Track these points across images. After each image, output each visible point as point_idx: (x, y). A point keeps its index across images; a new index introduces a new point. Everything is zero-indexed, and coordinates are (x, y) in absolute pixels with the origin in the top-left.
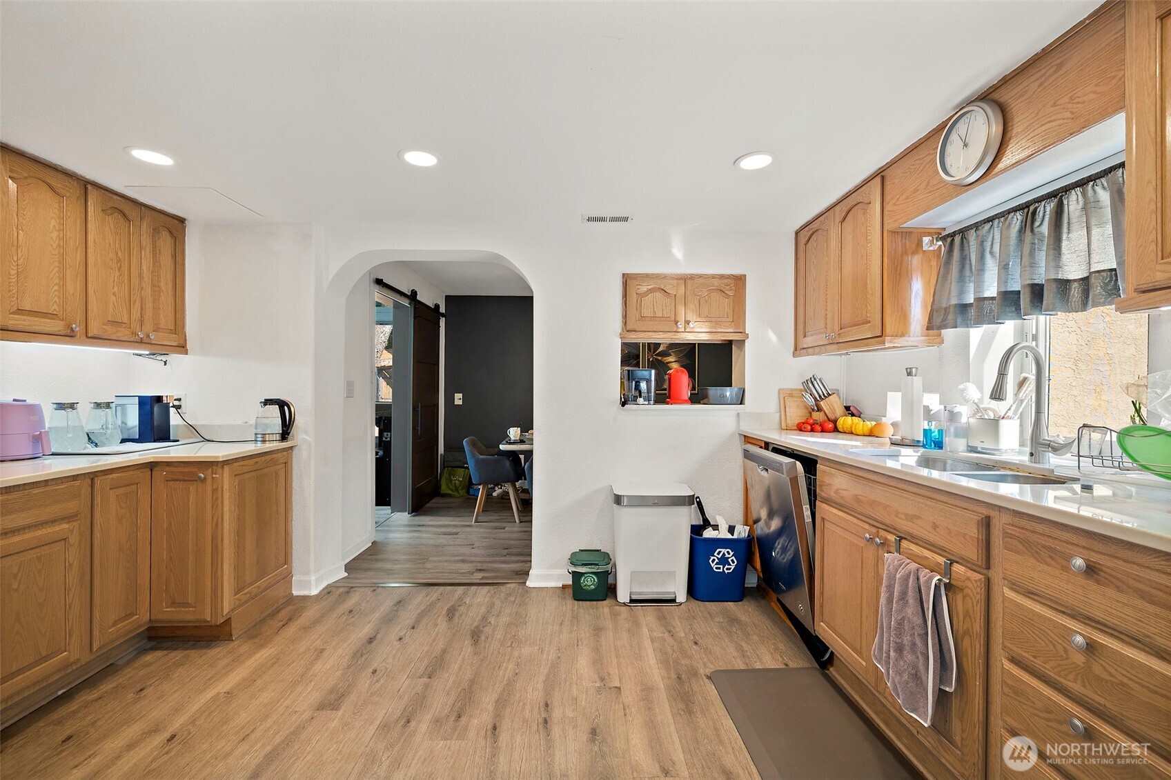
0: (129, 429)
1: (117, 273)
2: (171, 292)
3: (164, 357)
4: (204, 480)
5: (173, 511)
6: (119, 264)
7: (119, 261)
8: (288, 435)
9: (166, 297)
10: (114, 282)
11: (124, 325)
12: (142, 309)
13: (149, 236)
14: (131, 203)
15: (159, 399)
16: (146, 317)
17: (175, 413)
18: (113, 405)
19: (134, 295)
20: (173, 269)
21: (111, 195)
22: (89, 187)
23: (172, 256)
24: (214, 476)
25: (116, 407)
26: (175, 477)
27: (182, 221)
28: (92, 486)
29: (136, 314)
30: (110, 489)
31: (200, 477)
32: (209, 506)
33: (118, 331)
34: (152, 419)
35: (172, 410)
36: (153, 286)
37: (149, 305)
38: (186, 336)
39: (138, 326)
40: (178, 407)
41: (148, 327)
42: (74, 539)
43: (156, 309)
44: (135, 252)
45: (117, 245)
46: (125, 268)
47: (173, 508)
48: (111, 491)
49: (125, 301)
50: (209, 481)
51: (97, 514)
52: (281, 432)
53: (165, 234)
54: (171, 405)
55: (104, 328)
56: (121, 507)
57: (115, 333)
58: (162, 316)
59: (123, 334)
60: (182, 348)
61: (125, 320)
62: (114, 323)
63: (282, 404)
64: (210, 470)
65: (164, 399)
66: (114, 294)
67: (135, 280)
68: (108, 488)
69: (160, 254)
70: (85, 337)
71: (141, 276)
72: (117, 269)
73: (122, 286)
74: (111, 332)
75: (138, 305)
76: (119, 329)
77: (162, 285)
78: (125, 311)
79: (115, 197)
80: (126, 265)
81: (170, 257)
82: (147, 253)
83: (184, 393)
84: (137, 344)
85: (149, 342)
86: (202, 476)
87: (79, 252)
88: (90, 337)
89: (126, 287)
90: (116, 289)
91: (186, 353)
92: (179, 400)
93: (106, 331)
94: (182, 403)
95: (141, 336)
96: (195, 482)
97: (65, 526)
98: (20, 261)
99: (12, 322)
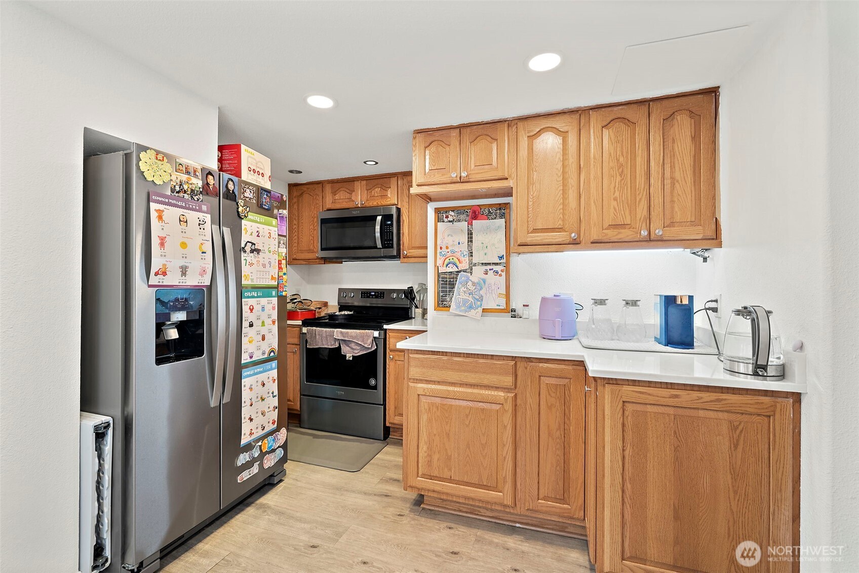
1: (619, 178)
2: (689, 180)
6: (620, 170)
7: (621, 166)
9: (684, 187)
10: (614, 188)
11: (627, 226)
12: (649, 206)
13: (659, 129)
14: (635, 106)
16: (655, 214)
19: (639, 194)
21: (614, 108)
22: (591, 112)
23: (693, 138)
27: (714, 90)
33: (620, 233)
34: (666, 319)
40: (715, 310)
43: (669, 202)
44: (640, 151)
45: (618, 152)
46: (627, 172)
49: (628, 202)
53: (682, 118)
55: (603, 233)
57: (616, 235)
58: (676, 209)
59: (625, 234)
60: (711, 241)
61: (628, 221)
62: (616, 226)
66: (615, 199)
67: (641, 179)
71: (647, 173)
72: (618, 175)
73: (624, 189)
74: (614, 235)
75: (644, 203)
76: (623, 231)
78: (627, 212)
80: (629, 168)
83: (720, 294)
84: (644, 243)
89: (629, 189)
90: (617, 194)
91: (719, 245)
92: (716, 301)
93: (608, 235)
94: (719, 305)
97: (502, 394)
98: (534, 195)
99: (529, 239)
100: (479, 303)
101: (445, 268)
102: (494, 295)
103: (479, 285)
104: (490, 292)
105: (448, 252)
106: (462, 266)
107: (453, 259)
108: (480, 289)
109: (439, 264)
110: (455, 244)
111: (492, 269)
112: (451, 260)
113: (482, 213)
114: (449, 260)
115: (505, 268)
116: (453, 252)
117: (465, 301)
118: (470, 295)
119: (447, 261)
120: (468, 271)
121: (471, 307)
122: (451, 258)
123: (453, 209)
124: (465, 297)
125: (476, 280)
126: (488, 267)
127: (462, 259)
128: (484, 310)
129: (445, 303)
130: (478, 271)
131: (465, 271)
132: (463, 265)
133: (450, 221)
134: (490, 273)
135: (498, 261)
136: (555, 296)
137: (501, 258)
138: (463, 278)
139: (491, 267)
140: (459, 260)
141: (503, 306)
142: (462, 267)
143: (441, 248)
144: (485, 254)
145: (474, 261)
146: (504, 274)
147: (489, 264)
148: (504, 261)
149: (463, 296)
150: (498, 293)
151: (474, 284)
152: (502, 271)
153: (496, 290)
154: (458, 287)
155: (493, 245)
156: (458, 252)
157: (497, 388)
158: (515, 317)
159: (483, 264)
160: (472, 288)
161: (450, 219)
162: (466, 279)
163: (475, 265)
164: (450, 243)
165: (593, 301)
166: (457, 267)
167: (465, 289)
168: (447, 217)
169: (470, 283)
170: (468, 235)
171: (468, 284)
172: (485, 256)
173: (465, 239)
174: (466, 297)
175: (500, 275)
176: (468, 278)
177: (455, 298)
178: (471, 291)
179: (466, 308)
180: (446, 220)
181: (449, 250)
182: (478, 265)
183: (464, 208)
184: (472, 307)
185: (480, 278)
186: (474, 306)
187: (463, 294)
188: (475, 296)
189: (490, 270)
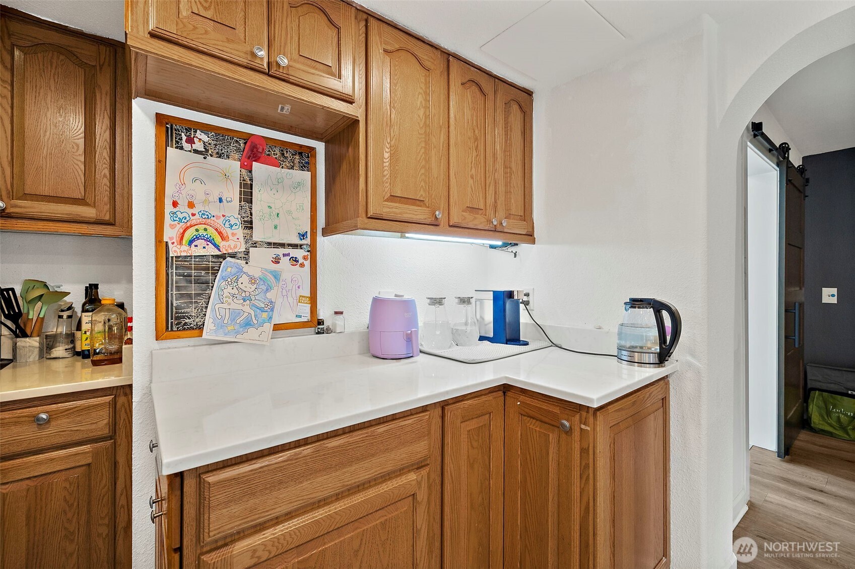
0: (486, 325)
1: (475, 154)
2: (520, 173)
3: (514, 249)
4: (569, 432)
5: (529, 462)
6: (476, 144)
7: (476, 139)
8: (669, 356)
9: (517, 180)
10: (472, 163)
11: (480, 212)
12: (495, 193)
13: (503, 111)
15: (510, 294)
16: (499, 202)
17: (524, 310)
18: (473, 301)
19: (489, 177)
20: (522, 148)
21: (469, 67)
22: (451, 58)
23: (522, 133)
24: (583, 426)
25: (476, 301)
26: (531, 413)
27: (529, 93)
28: (443, 417)
29: (490, 200)
30: (462, 422)
31: (563, 425)
32: (576, 473)
33: (475, 218)
34: (505, 316)
35: (522, 306)
36: (506, 167)
37: (502, 188)
38: (533, 223)
39: (492, 212)
40: (526, 303)
41: (501, 213)
42: (422, 496)
43: (507, 192)
45: (474, 122)
46: (481, 147)
47: (528, 457)
48: (463, 425)
49: (481, 184)
50: (576, 434)
51: (447, 459)
52: (658, 351)
53: (515, 107)
54: (521, 300)
55: (462, 215)
56: (473, 447)
57: (473, 221)
58: (513, 201)
59: (479, 221)
60: (530, 237)
61: (482, 207)
62: (472, 209)
63: (658, 307)
64: (578, 416)
65: (515, 293)
66: (472, 177)
67: (490, 160)
68: (459, 421)
69: (511, 131)
70: (448, 227)
71: (494, 155)
72: (474, 148)
73: (478, 167)
74: (471, 220)
75: (492, 188)
76: (477, 216)
77: (513, 165)
78: (481, 195)
79: (472, 69)
80: (482, 144)
81: (520, 133)
82: (499, 131)
83: (532, 288)
84: (491, 233)
85: (501, 230)
86: (567, 424)
87: (442, 132)
88: (451, 226)
89: (482, 168)
90: (473, 171)
91: (533, 242)
92: (527, 295)
93: (465, 218)
94: (531, 299)
95: (495, 223)
96: (556, 429)
97: (412, 476)
98: (393, 142)
99: (386, 210)
100: (265, 315)
101: (185, 247)
102: (290, 300)
103: (264, 283)
104: (284, 293)
105: (193, 215)
106: (229, 246)
107: (205, 230)
108: (267, 290)
109: (171, 238)
110: (211, 199)
111: (288, 255)
112: (202, 232)
113: (267, 153)
114: (197, 230)
115: (309, 253)
116: (206, 216)
117: (234, 314)
118: (244, 300)
119: (190, 234)
120: (239, 255)
121: (248, 324)
122: (202, 227)
123: (206, 128)
124: (233, 306)
125: (257, 274)
126: (281, 251)
127: (227, 231)
128: (277, 327)
129: (187, 321)
130: (261, 258)
131: (233, 256)
132: (231, 243)
133: (196, 151)
134: (285, 261)
135: (297, 241)
136: (396, 296)
137: (303, 236)
138: (229, 270)
139: (286, 251)
140: (220, 233)
141: (306, 317)
142: (226, 247)
143: (175, 204)
144: (276, 227)
145: (255, 239)
146: (307, 263)
147: (282, 245)
148: (307, 241)
149: (229, 304)
150: (298, 296)
151: (252, 280)
152: (305, 258)
153: (294, 290)
154: (219, 287)
155: (289, 212)
156: (218, 217)
157: (401, 471)
158: (323, 333)
159: (269, 244)
160: (250, 288)
161: (199, 146)
162: (234, 270)
163: (255, 245)
164: (199, 198)
165: (429, 300)
166: (217, 247)
167: (235, 291)
168: (190, 141)
169: (244, 279)
170: (241, 188)
171: (240, 280)
172: (274, 230)
173: (233, 193)
174: (236, 305)
175: (302, 265)
176: (240, 270)
177: (214, 310)
178: (247, 294)
179: (237, 327)
180: (187, 146)
181: (194, 211)
182: (261, 246)
183: (232, 134)
184: (250, 325)
185: (266, 270)
186: (255, 322)
187: (230, 301)
188: (257, 303)
189: (284, 255)
